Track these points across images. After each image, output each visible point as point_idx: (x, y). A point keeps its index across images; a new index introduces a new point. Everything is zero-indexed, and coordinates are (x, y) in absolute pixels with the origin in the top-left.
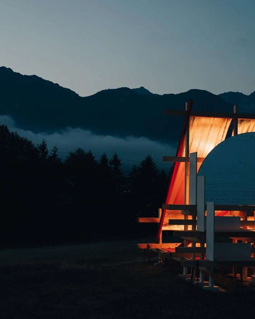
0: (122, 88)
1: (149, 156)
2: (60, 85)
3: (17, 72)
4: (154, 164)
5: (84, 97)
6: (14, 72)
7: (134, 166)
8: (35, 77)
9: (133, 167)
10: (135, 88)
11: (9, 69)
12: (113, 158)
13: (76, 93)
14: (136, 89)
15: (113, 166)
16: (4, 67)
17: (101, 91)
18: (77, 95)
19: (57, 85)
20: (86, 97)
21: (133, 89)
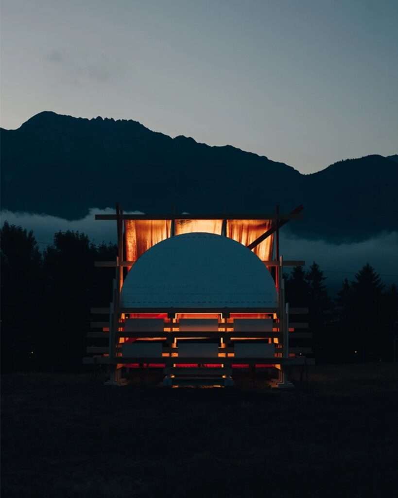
0: (369, 157)
1: (368, 265)
2: (269, 158)
3: (202, 142)
4: (376, 276)
5: (308, 175)
6: (198, 142)
7: (346, 280)
8: (229, 148)
9: (345, 283)
10: (391, 155)
11: (190, 138)
12: (311, 269)
13: (295, 169)
14: (393, 156)
15: (312, 282)
16: (183, 136)
17: (335, 164)
18: (297, 172)
19: (264, 158)
20: (311, 174)
21: (389, 157)
